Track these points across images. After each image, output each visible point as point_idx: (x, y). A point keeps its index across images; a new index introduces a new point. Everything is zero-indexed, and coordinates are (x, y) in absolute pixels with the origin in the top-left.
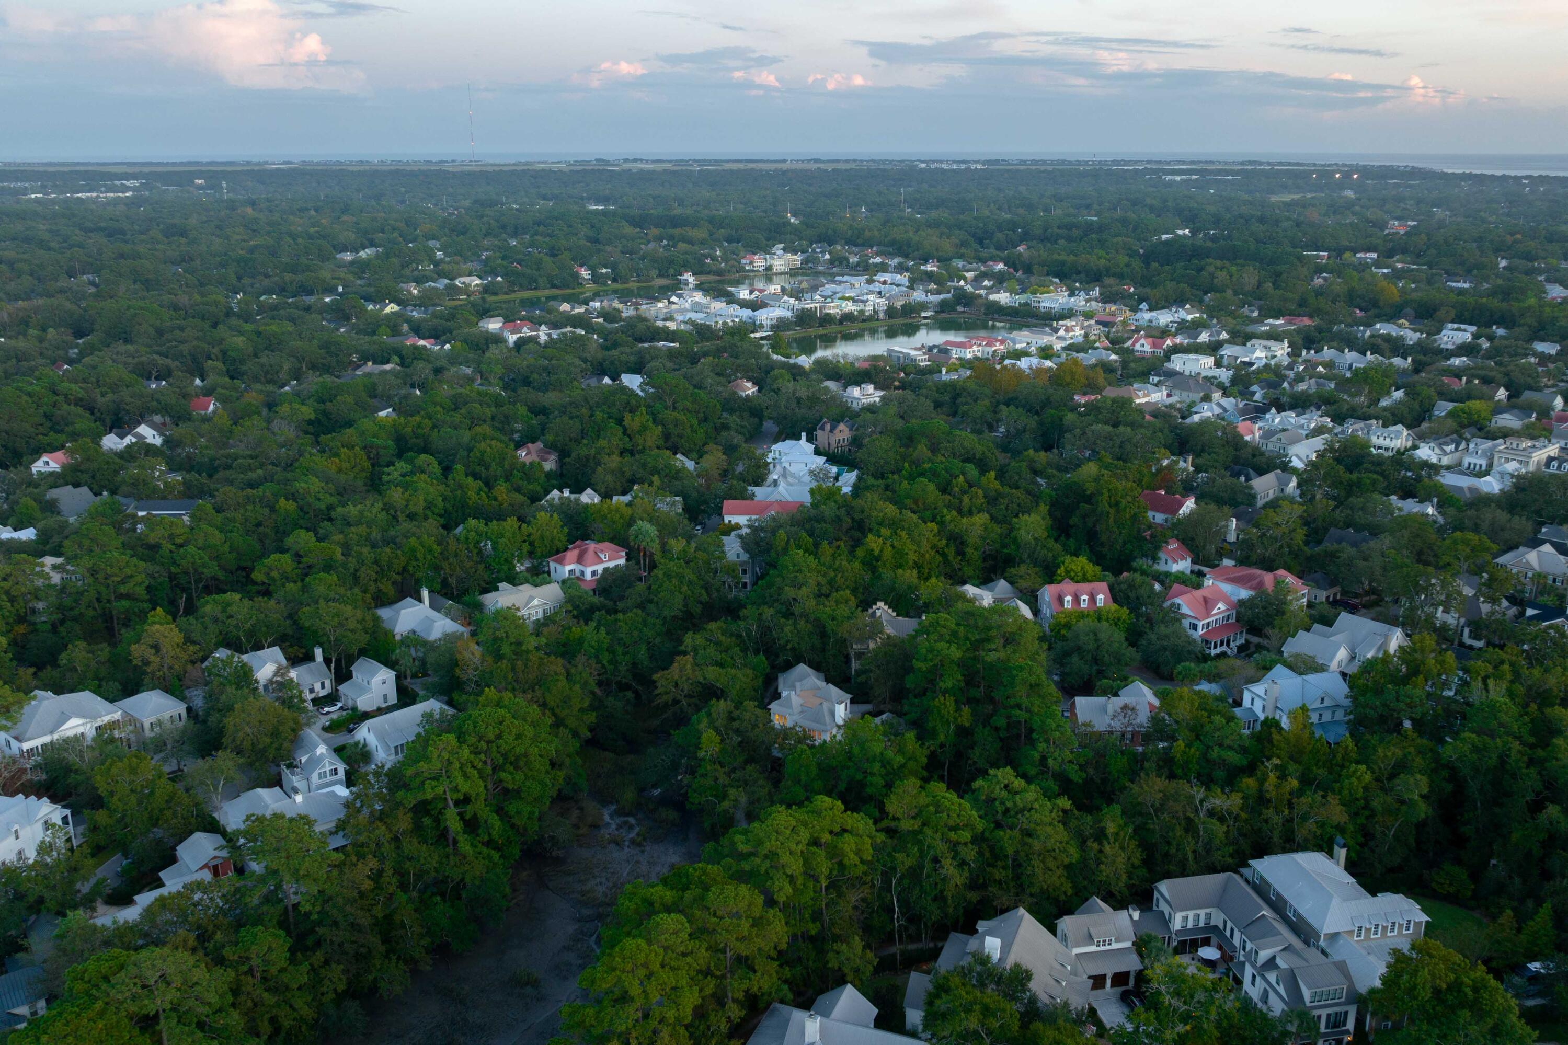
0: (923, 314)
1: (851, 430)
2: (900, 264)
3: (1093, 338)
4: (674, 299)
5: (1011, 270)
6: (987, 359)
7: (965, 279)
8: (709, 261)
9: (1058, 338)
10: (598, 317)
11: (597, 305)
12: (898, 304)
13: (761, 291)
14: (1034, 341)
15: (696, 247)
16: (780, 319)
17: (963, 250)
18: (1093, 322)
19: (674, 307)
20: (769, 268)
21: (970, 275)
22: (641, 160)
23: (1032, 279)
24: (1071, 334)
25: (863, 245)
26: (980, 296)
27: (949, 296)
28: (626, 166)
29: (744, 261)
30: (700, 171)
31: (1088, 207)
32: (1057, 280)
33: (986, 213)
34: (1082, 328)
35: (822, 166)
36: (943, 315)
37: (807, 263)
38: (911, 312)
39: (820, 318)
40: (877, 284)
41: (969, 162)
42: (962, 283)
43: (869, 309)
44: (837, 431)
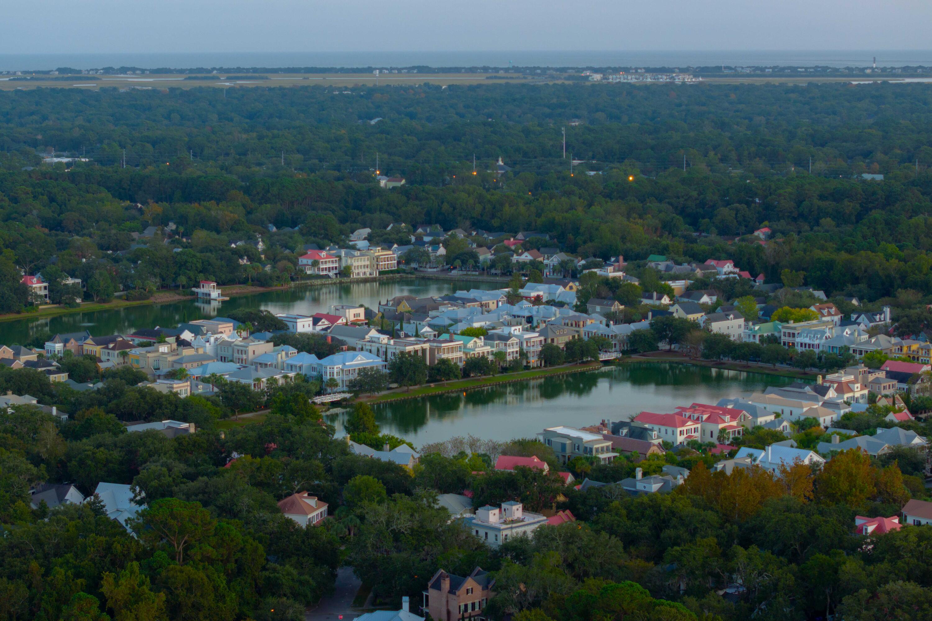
0: (603, 357)
1: (485, 588)
2: (563, 265)
3: (882, 403)
4: (187, 335)
5: (746, 275)
6: (711, 445)
7: (669, 292)
8: (244, 261)
9: (826, 404)
10: (59, 371)
11: (58, 346)
12: (561, 341)
13: (333, 319)
14: (787, 410)
15: (223, 237)
16: (363, 372)
17: (665, 241)
18: (881, 375)
19: (187, 352)
20: (344, 272)
21: (678, 285)
22: (134, 70)
23: (781, 292)
24: (846, 396)
25: (501, 229)
26: (695, 325)
27: (644, 325)
28: (109, 81)
29: (303, 261)
30: (230, 90)
31: (867, 154)
32: (820, 294)
33: (702, 167)
34: (864, 386)
35: (432, 79)
36: (635, 358)
37: (408, 262)
38: (583, 354)
39: (431, 368)
40: (525, 304)
41: (671, 70)
42: (666, 300)
43: (512, 350)
44: (462, 591)
